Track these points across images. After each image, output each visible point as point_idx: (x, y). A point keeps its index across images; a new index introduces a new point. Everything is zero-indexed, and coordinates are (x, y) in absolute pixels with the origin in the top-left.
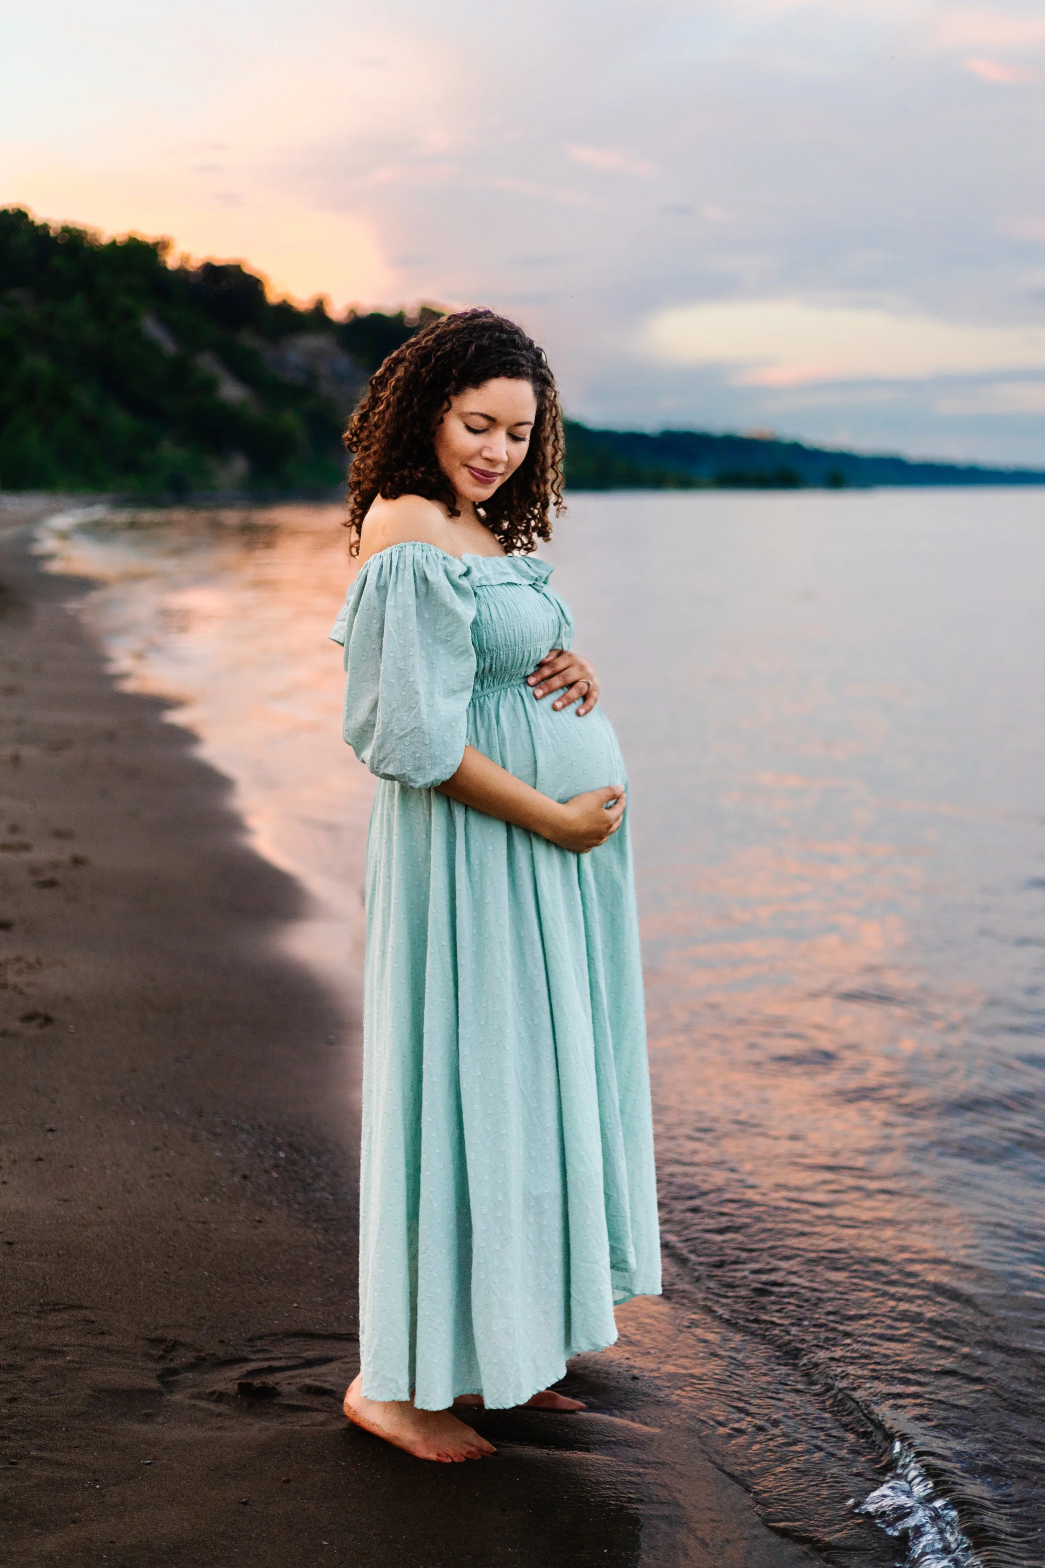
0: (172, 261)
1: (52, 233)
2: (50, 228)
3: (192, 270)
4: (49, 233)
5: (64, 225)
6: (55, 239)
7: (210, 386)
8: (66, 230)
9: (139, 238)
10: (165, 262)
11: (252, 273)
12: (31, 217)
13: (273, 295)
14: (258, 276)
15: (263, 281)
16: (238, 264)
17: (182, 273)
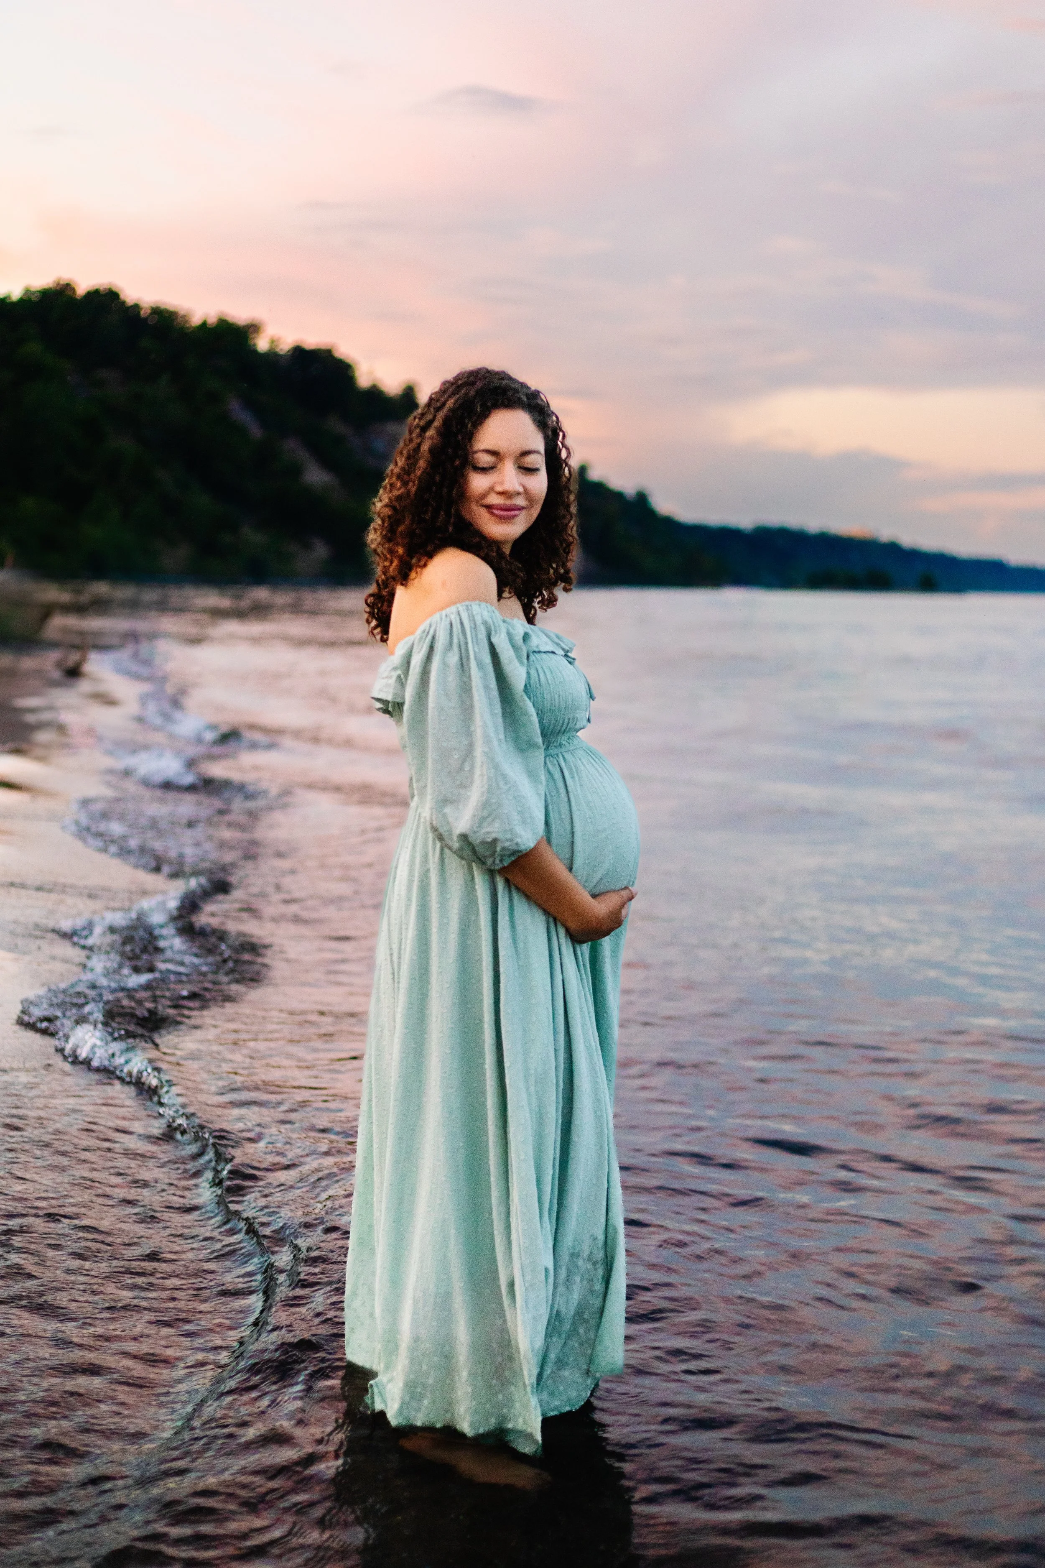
0: (262, 344)
1: (142, 312)
2: (142, 309)
3: (282, 353)
4: (139, 313)
5: (154, 306)
6: (146, 319)
7: (296, 471)
8: (157, 312)
9: (229, 319)
10: (255, 345)
11: (342, 357)
12: (122, 297)
13: (363, 380)
14: (348, 361)
15: (354, 366)
16: (328, 348)
17: (272, 358)
